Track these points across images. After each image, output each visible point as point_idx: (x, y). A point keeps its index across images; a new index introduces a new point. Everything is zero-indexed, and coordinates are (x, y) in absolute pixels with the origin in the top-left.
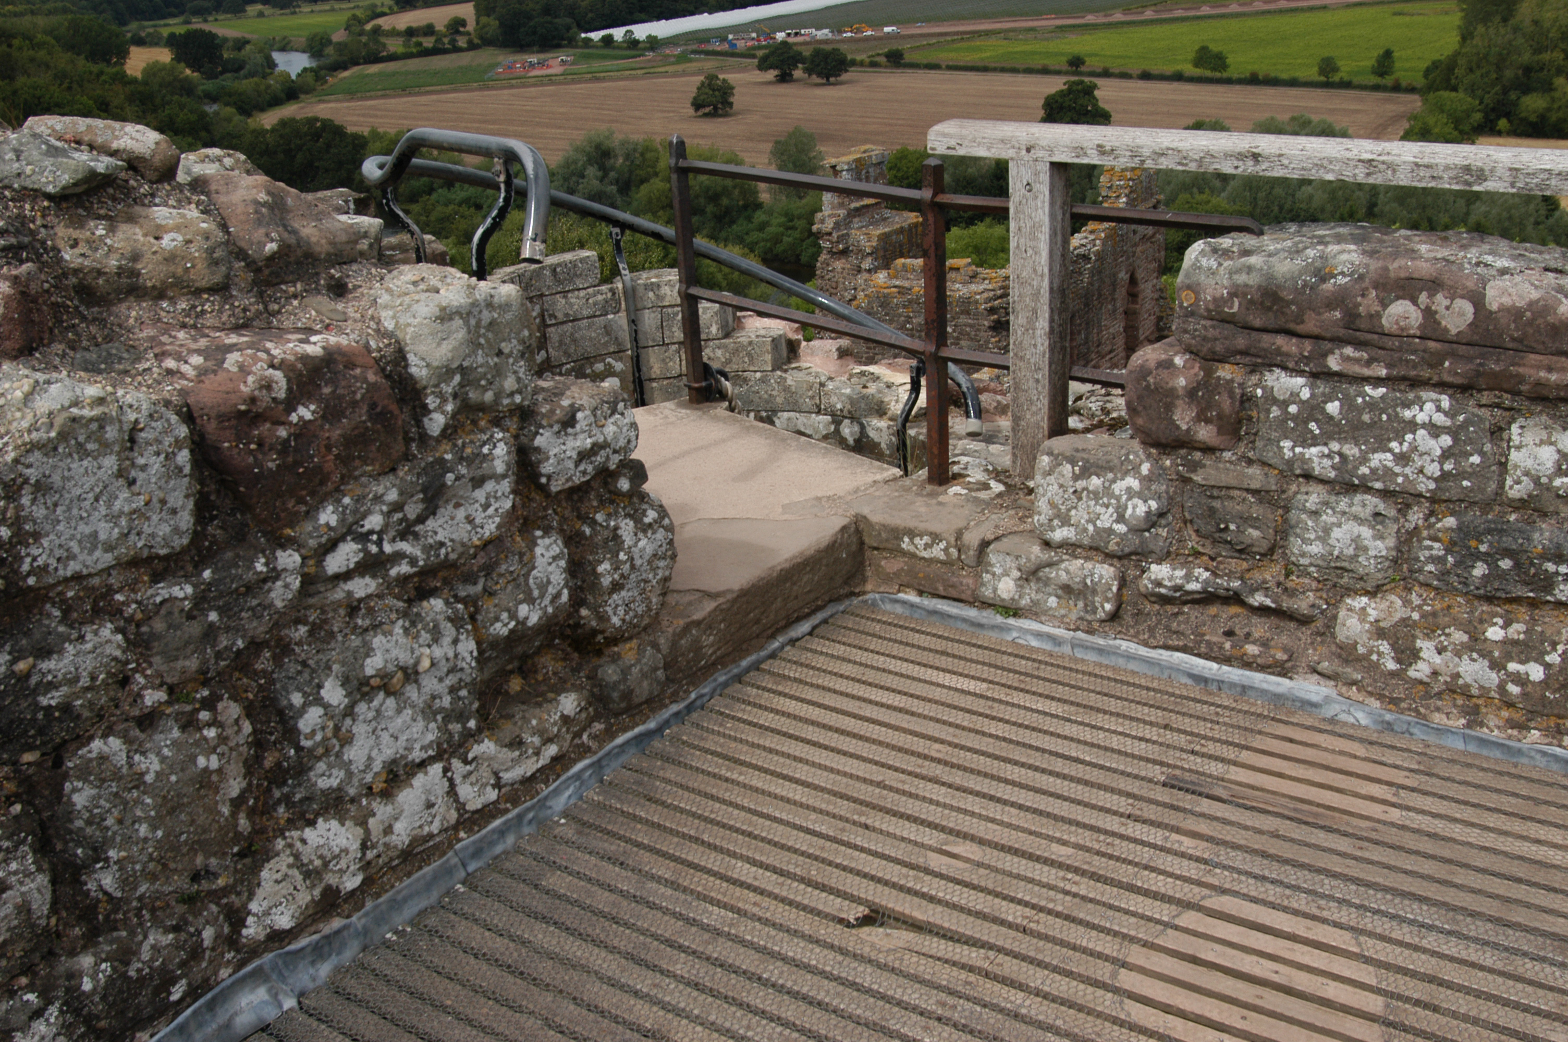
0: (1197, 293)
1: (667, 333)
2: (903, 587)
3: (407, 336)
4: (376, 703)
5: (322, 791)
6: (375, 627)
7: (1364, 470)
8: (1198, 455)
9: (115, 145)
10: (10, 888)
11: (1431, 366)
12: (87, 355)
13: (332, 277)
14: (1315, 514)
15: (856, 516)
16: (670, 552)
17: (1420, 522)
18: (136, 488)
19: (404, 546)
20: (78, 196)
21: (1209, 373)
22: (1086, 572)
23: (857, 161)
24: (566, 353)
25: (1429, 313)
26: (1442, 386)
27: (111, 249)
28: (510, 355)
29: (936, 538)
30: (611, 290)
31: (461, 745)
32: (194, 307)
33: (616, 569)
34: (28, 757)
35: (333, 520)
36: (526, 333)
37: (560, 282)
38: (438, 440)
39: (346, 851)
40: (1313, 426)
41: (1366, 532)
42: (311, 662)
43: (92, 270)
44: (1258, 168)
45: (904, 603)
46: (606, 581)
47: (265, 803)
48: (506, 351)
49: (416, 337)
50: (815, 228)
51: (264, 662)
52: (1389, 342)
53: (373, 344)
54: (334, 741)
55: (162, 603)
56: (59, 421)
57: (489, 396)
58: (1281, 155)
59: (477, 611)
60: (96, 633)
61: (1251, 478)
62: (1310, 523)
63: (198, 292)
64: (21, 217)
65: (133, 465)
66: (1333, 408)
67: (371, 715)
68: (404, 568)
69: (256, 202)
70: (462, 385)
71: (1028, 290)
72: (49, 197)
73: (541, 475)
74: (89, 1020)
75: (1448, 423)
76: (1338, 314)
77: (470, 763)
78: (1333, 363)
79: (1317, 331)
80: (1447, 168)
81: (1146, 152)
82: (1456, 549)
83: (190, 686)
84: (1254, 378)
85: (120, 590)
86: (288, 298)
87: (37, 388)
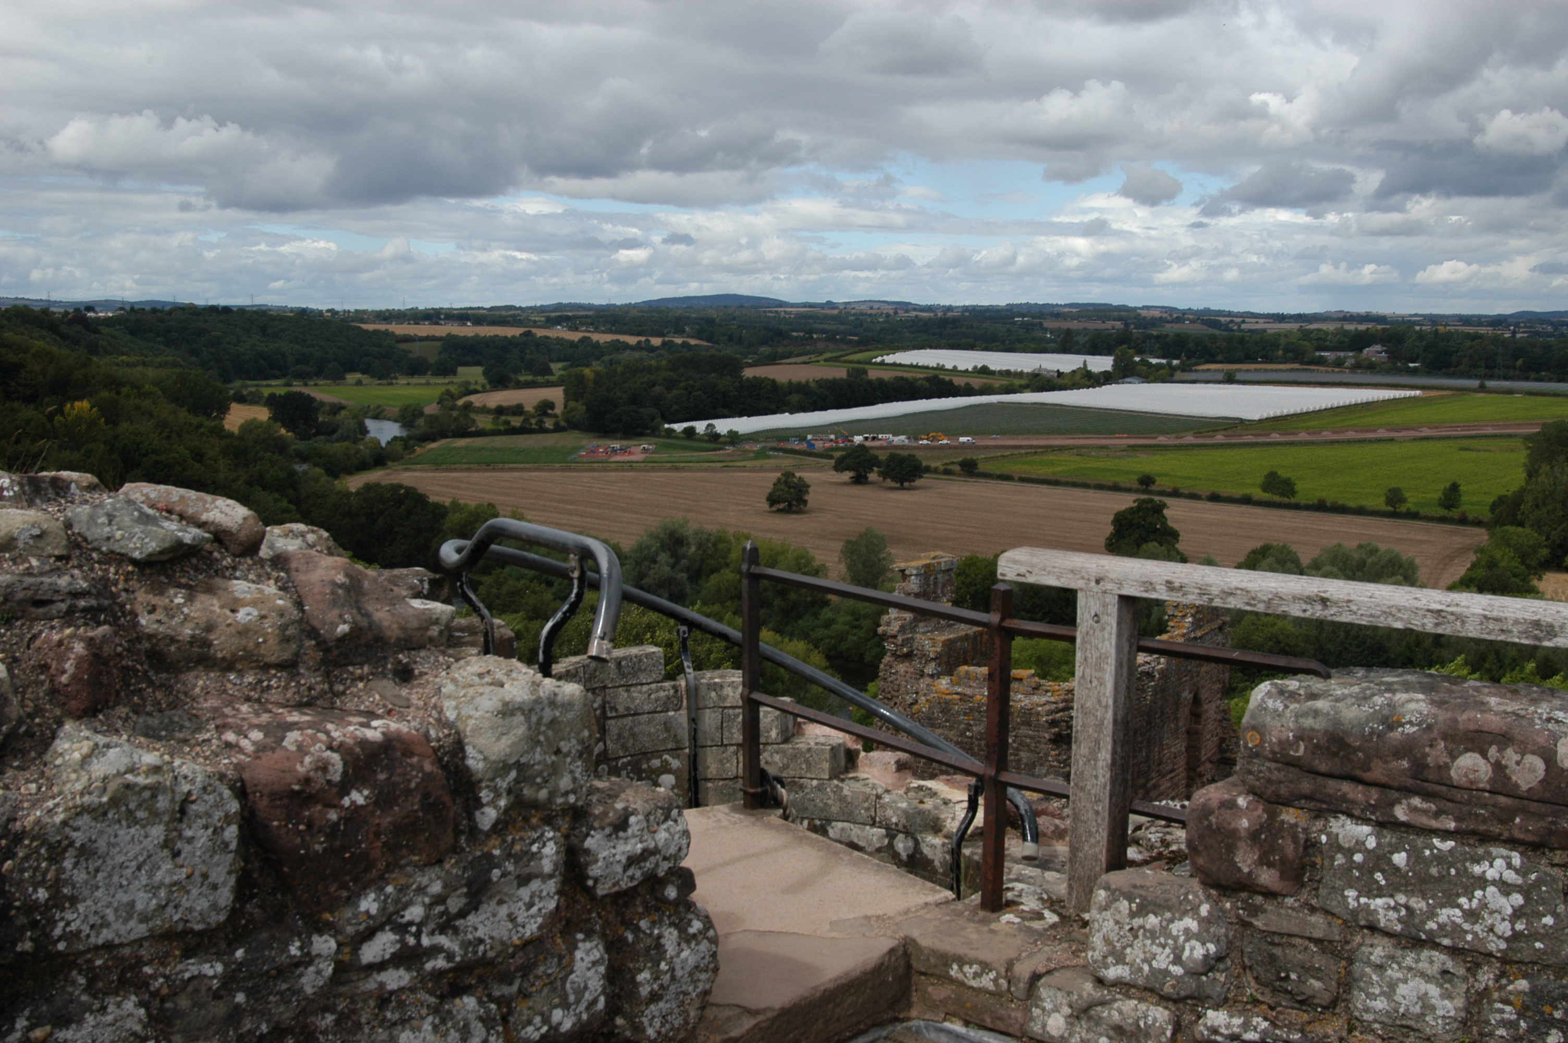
0: (1262, 735)
1: (726, 734)
2: (949, 1016)
3: (468, 728)
6: (404, 1022)
7: (1431, 925)
8: (1259, 899)
9: (204, 517)
11: (1501, 822)
12: (150, 720)
13: (400, 662)
14: (1380, 968)
15: (906, 938)
16: (712, 965)
17: (1491, 983)
18: (179, 860)
19: (443, 940)
20: (162, 563)
21: (1272, 816)
22: (1139, 1014)
23: (927, 566)
24: (624, 747)
25: (1499, 768)
26: (1512, 843)
27: (187, 618)
28: (568, 754)
29: (986, 967)
30: (674, 687)
32: (260, 681)
33: (656, 979)
35: (374, 908)
36: (586, 733)
37: (624, 675)
38: (488, 835)
40: (1378, 876)
41: (1433, 991)
43: (166, 636)
44: (1326, 612)
45: (949, 1032)
46: (644, 991)
48: (565, 750)
49: (477, 730)
50: (880, 630)
52: (1458, 796)
53: (433, 733)
55: (190, 979)
56: (112, 786)
57: (543, 794)
58: (1349, 601)
59: (510, 1012)
60: (119, 1005)
61: (1314, 926)
62: (1374, 977)
63: (266, 667)
64: (105, 580)
65: (180, 836)
66: (1400, 859)
68: (440, 963)
69: (334, 583)
70: (517, 781)
71: (1091, 720)
72: (134, 562)
73: (588, 877)
75: (1519, 881)
76: (1405, 764)
78: (1400, 813)
79: (1383, 779)
80: (1516, 622)
81: (1215, 591)
82: (1529, 1014)
84: (1319, 824)
85: (149, 963)
86: (354, 680)
87: (95, 751)
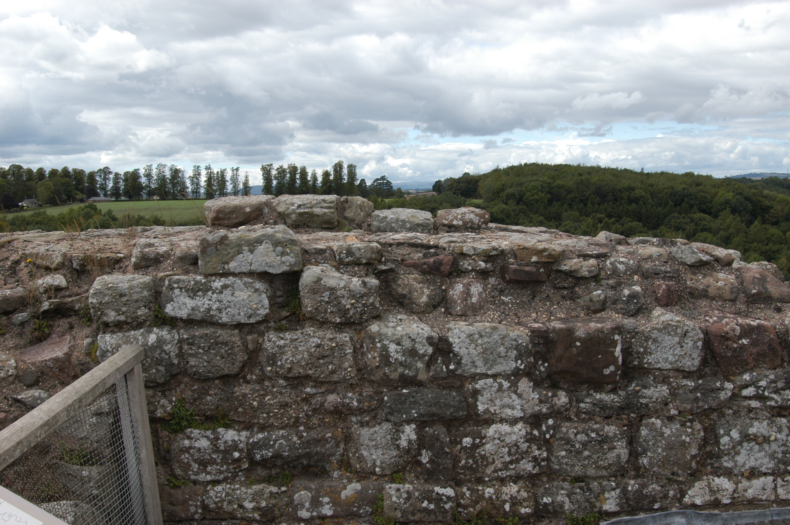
4: (751, 445)
5: (725, 467)
6: (757, 419)
9: (713, 253)
10: (617, 449)
12: (686, 312)
13: (777, 306)
18: (683, 349)
19: (775, 396)
20: (697, 266)
27: (702, 283)
31: (783, 474)
32: (723, 305)
34: (632, 415)
35: (748, 378)
39: (727, 490)
42: (730, 422)
43: (695, 288)
47: (703, 463)
51: (714, 416)
53: (777, 327)
54: (732, 451)
55: (684, 385)
56: (665, 324)
60: (661, 387)
63: (725, 300)
64: (678, 270)
65: (684, 342)
67: (748, 448)
68: (773, 403)
69: (754, 277)
72: (688, 265)
74: (627, 499)
77: (785, 482)
83: (686, 414)
85: (672, 377)
86: (757, 309)
87: (662, 314)
